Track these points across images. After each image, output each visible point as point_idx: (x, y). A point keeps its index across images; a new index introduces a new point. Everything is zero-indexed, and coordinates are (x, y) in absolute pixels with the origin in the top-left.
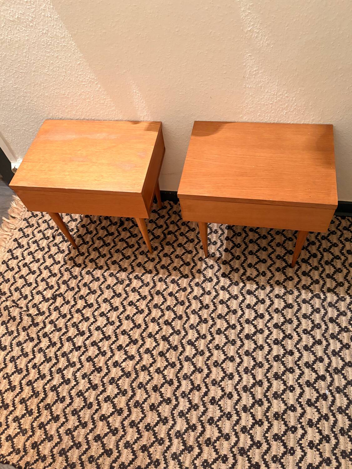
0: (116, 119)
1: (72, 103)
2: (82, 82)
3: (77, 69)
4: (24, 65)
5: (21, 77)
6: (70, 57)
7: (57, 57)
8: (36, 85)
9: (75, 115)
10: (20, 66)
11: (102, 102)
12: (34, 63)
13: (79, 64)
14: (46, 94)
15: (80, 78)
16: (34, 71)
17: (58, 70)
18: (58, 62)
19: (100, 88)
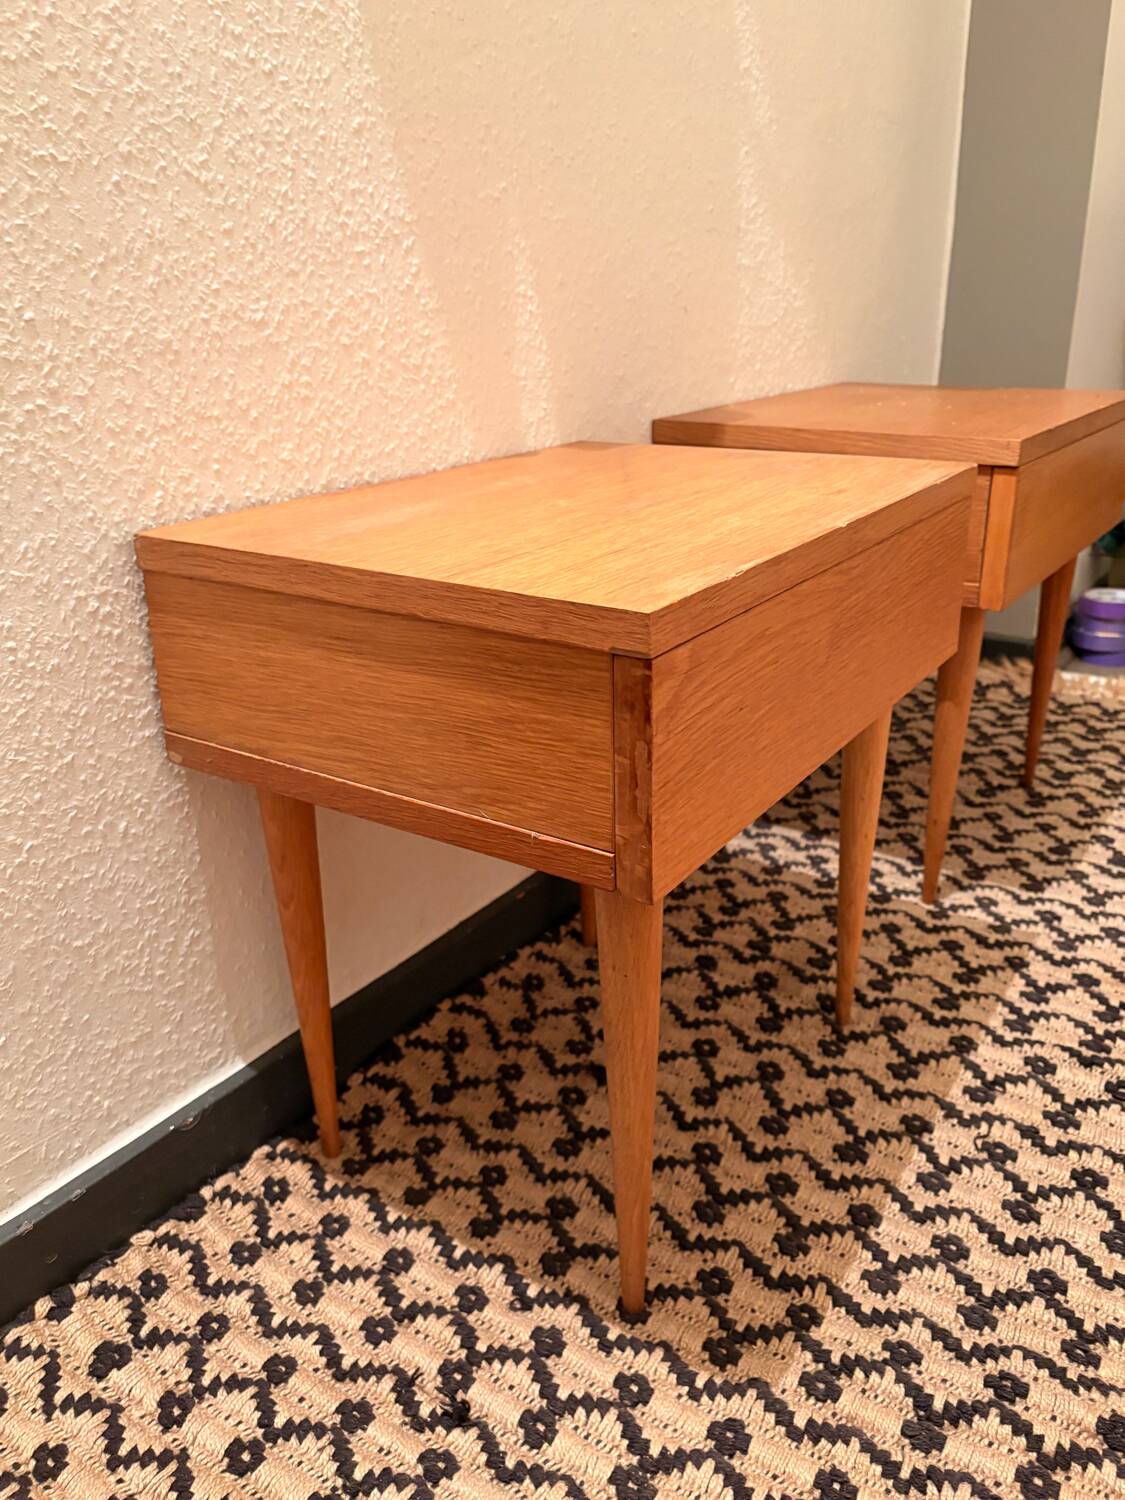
0: (452, 459)
1: (288, 387)
2: (354, 237)
3: (344, 161)
4: (78, 107)
5: (29, 202)
6: (327, 81)
7: (270, 74)
8: (115, 260)
9: (289, 465)
10: (44, 108)
11: (415, 359)
12: (141, 99)
13: (358, 132)
14: (162, 335)
15: (349, 214)
16: (127, 158)
17: (263, 157)
18: (269, 110)
19: (416, 276)
